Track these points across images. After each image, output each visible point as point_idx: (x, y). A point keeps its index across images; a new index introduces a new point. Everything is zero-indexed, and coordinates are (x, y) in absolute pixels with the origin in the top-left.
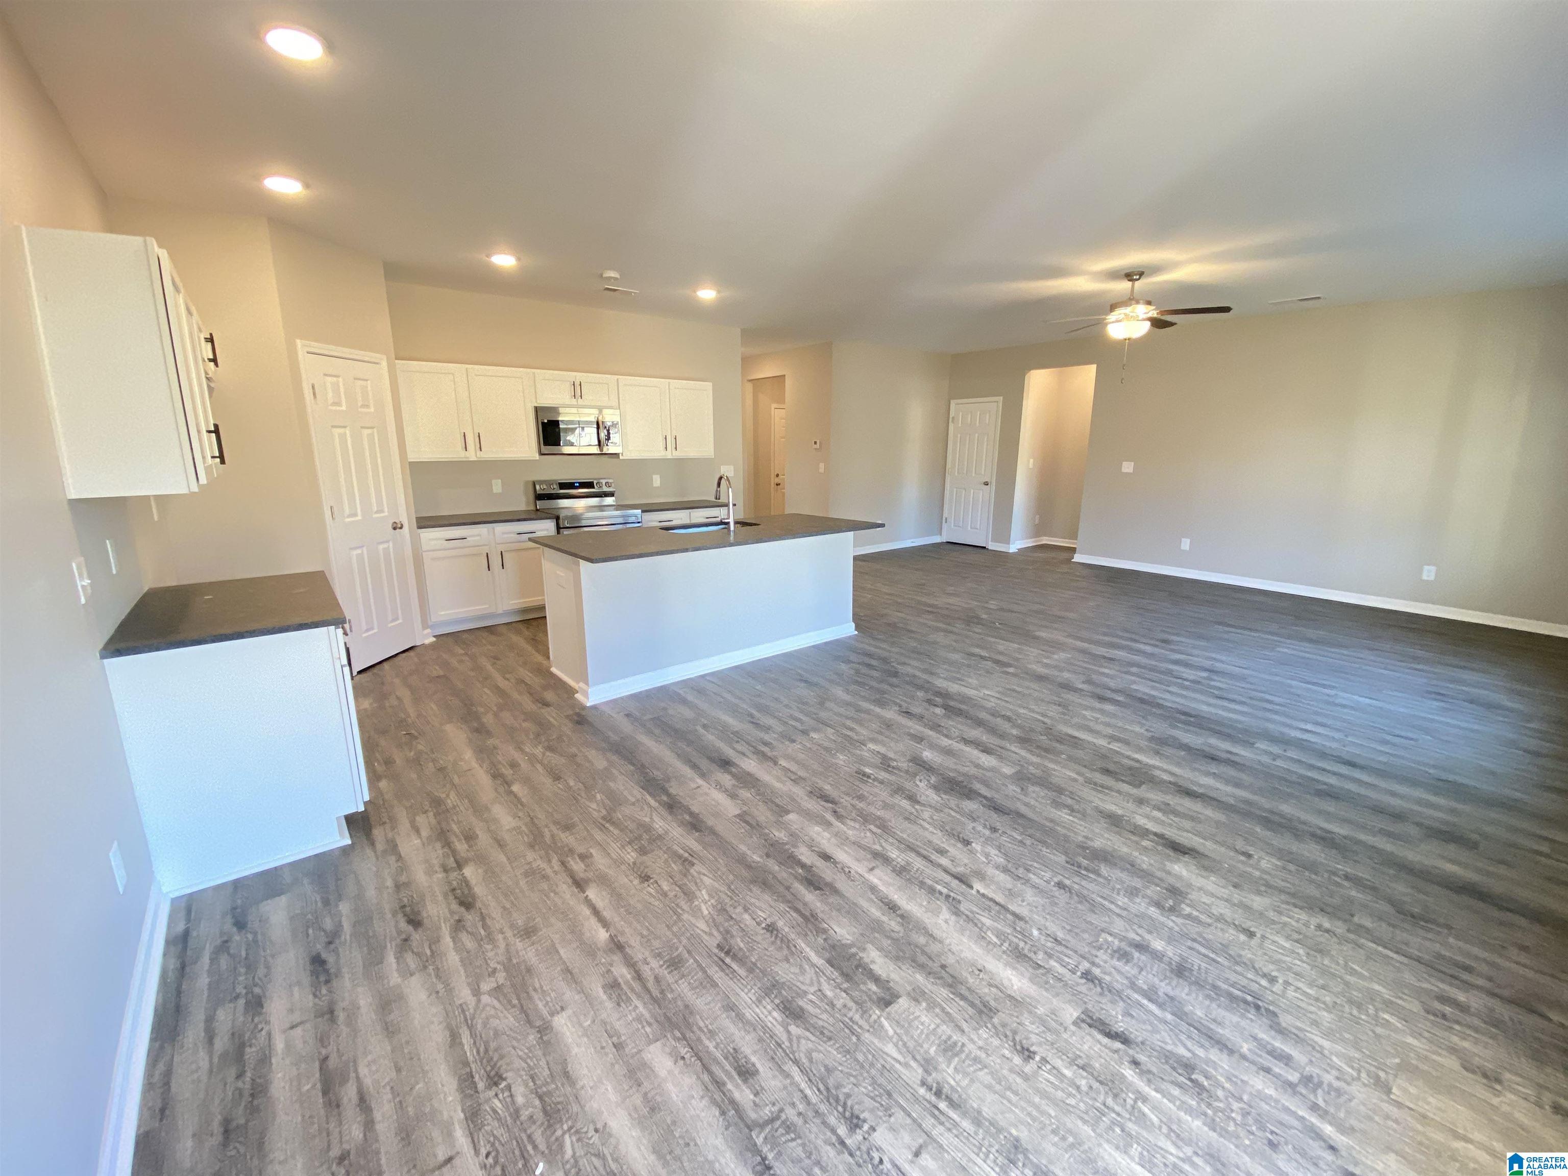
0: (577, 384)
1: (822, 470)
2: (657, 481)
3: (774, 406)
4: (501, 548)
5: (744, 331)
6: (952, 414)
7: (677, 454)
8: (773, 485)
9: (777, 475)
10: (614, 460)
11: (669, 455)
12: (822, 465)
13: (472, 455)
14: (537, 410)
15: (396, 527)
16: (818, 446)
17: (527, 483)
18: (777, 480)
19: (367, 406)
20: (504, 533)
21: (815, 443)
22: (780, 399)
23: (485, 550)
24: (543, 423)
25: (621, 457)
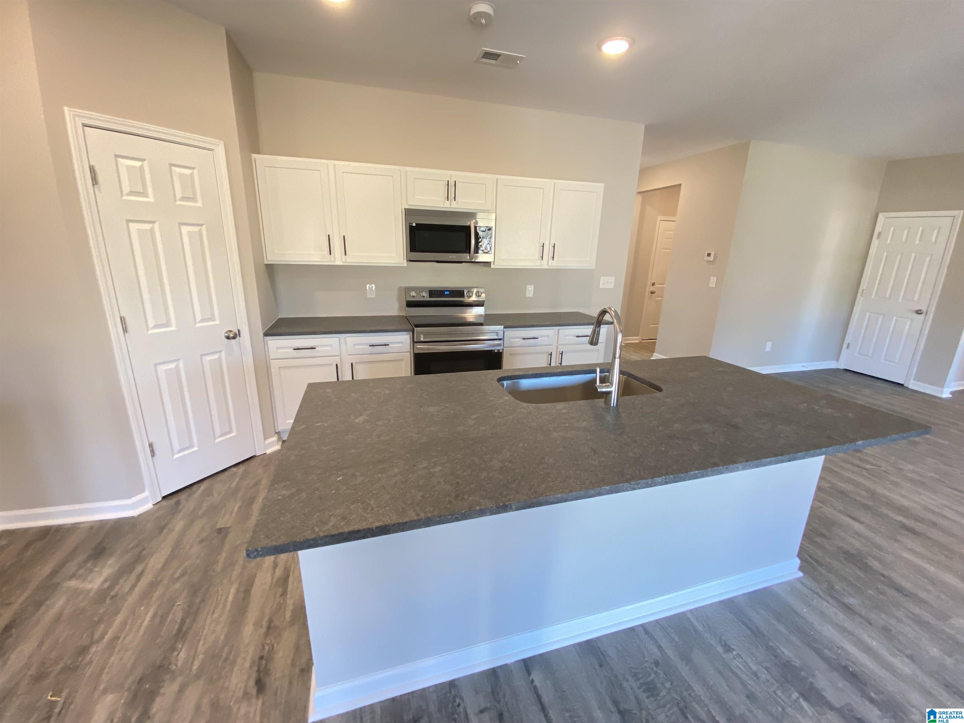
0: (452, 183)
1: (712, 285)
2: (530, 290)
3: (660, 218)
4: (354, 359)
5: (648, 129)
6: (878, 229)
7: (554, 264)
8: (647, 294)
9: (653, 284)
10: (486, 269)
11: (545, 265)
12: (713, 280)
13: (338, 260)
14: (409, 213)
15: (232, 336)
16: (711, 258)
17: (400, 289)
18: (652, 289)
19: (193, 199)
20: (355, 345)
21: (709, 255)
22: (671, 211)
23: (336, 360)
24: (411, 227)
25: (492, 266)
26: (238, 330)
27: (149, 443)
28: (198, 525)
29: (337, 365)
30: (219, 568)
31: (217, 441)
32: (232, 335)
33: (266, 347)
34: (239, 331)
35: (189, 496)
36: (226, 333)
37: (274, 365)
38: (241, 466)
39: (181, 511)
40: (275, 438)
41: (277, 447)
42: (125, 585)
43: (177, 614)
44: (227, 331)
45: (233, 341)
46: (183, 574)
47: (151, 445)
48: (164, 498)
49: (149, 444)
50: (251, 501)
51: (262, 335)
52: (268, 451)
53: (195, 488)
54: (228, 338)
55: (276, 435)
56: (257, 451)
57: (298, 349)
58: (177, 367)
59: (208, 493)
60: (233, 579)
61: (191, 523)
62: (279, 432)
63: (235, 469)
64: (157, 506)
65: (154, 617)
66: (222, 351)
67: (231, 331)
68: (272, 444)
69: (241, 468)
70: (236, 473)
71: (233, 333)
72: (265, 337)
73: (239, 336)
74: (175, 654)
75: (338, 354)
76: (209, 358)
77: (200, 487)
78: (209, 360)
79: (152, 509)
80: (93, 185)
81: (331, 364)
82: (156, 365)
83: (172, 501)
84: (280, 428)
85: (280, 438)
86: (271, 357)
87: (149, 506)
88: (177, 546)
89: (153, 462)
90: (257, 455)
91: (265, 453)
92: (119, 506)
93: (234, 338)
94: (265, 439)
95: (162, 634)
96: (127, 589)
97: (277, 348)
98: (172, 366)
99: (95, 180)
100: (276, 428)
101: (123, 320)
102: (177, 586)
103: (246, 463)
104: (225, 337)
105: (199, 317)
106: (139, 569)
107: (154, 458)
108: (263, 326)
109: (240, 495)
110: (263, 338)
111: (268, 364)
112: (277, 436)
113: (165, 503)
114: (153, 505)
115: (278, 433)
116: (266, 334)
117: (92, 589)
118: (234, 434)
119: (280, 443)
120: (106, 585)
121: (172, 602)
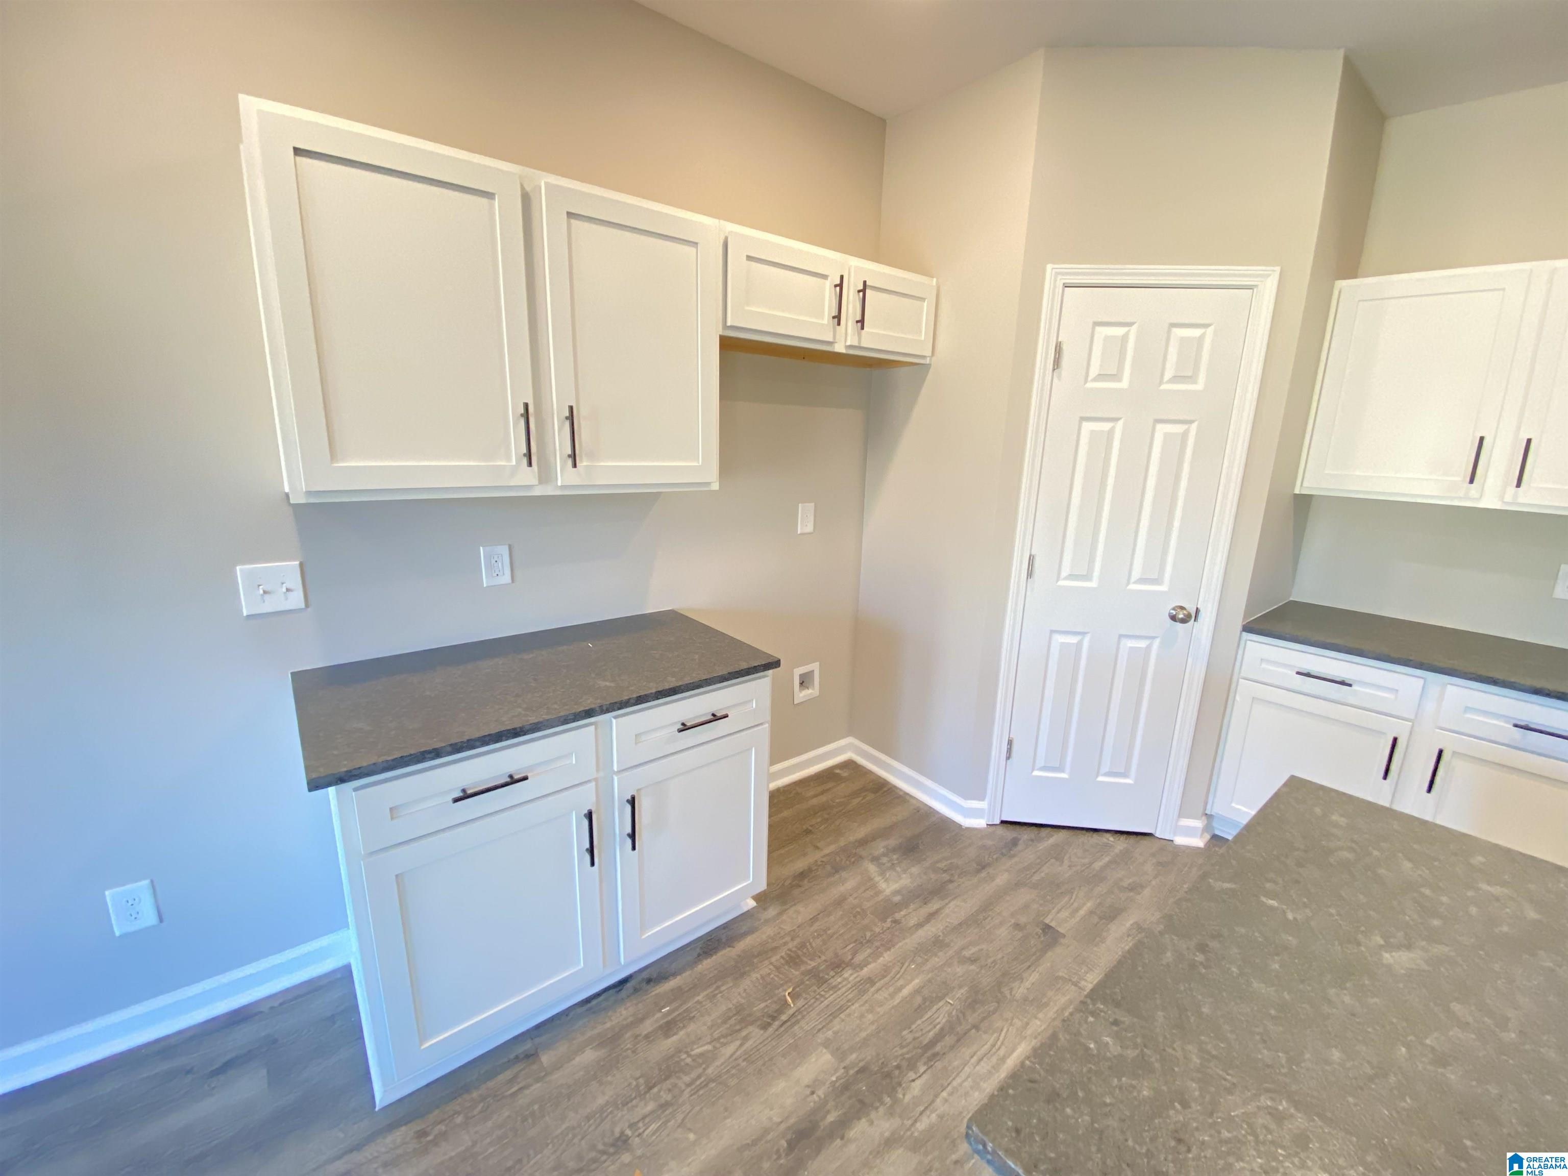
26: (1197, 608)
27: (1009, 737)
28: (1024, 896)
29: (1395, 740)
30: (1020, 990)
31: (1100, 779)
32: (1181, 616)
33: (1240, 652)
34: (1197, 611)
35: (1032, 840)
36: (1174, 609)
37: (1244, 691)
38: (1123, 838)
39: (1014, 856)
40: (1198, 824)
41: (1198, 842)
42: (912, 915)
43: (941, 1014)
44: (1177, 607)
45: (1179, 625)
46: (973, 960)
47: (1010, 743)
48: (1003, 822)
49: (1009, 740)
50: (1112, 914)
51: (1240, 628)
52: (1180, 840)
53: (1044, 832)
54: (1173, 618)
55: (1204, 818)
56: (1159, 829)
57: (1308, 675)
58: (1079, 645)
59: (1057, 854)
60: (1029, 1032)
61: (1018, 885)
62: (1211, 815)
63: (1111, 838)
64: (992, 829)
65: (917, 991)
66: (1157, 637)
67: (1182, 608)
68: (1189, 832)
69: (1121, 844)
70: (1111, 846)
71: (1185, 612)
72: (1244, 634)
73: (1195, 621)
74: (911, 1075)
75: (1412, 717)
76: (1131, 643)
77: (1052, 836)
78: (1131, 648)
79: (984, 828)
80: (1054, 370)
81: (1381, 733)
82: (1052, 632)
83: (1009, 834)
84: (1217, 807)
85: (1207, 828)
86: (1243, 674)
87: (980, 823)
88: (987, 907)
89: (1006, 764)
90: (1157, 835)
91: (1172, 841)
92: (954, 803)
93: (1183, 621)
94: (1180, 816)
95: (913, 1027)
96: (912, 922)
97: (1262, 659)
98: (1074, 640)
99: (1057, 363)
100: (1209, 807)
101: (1031, 559)
102: (960, 970)
103: (1132, 839)
104: (1169, 616)
105: (1136, 575)
106: (934, 906)
107: (1008, 761)
108: (1247, 613)
109: (1101, 889)
110: (1241, 634)
111: (1233, 686)
112: (1206, 822)
113: (1002, 831)
114: (987, 825)
115: (1209, 817)
116: (1248, 628)
117: (884, 891)
118: (1129, 781)
119: (1207, 837)
120: (897, 899)
121: (945, 989)
